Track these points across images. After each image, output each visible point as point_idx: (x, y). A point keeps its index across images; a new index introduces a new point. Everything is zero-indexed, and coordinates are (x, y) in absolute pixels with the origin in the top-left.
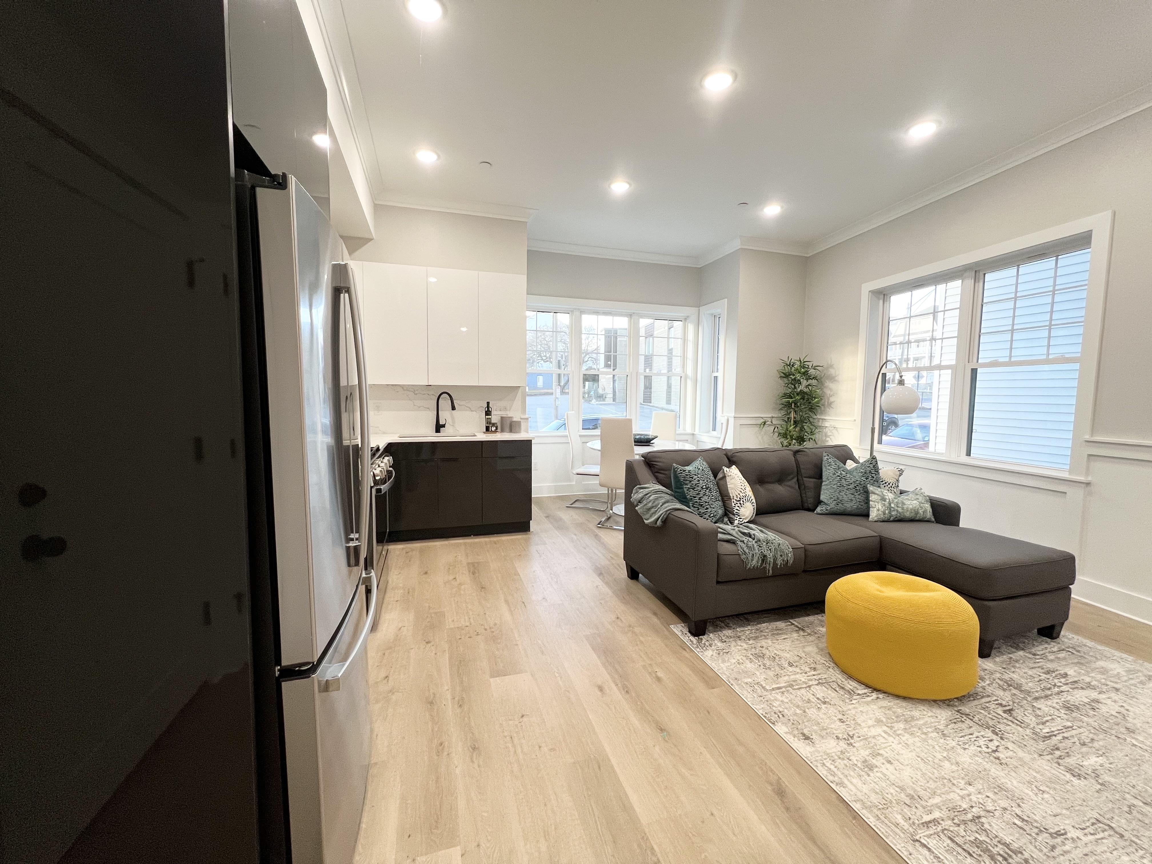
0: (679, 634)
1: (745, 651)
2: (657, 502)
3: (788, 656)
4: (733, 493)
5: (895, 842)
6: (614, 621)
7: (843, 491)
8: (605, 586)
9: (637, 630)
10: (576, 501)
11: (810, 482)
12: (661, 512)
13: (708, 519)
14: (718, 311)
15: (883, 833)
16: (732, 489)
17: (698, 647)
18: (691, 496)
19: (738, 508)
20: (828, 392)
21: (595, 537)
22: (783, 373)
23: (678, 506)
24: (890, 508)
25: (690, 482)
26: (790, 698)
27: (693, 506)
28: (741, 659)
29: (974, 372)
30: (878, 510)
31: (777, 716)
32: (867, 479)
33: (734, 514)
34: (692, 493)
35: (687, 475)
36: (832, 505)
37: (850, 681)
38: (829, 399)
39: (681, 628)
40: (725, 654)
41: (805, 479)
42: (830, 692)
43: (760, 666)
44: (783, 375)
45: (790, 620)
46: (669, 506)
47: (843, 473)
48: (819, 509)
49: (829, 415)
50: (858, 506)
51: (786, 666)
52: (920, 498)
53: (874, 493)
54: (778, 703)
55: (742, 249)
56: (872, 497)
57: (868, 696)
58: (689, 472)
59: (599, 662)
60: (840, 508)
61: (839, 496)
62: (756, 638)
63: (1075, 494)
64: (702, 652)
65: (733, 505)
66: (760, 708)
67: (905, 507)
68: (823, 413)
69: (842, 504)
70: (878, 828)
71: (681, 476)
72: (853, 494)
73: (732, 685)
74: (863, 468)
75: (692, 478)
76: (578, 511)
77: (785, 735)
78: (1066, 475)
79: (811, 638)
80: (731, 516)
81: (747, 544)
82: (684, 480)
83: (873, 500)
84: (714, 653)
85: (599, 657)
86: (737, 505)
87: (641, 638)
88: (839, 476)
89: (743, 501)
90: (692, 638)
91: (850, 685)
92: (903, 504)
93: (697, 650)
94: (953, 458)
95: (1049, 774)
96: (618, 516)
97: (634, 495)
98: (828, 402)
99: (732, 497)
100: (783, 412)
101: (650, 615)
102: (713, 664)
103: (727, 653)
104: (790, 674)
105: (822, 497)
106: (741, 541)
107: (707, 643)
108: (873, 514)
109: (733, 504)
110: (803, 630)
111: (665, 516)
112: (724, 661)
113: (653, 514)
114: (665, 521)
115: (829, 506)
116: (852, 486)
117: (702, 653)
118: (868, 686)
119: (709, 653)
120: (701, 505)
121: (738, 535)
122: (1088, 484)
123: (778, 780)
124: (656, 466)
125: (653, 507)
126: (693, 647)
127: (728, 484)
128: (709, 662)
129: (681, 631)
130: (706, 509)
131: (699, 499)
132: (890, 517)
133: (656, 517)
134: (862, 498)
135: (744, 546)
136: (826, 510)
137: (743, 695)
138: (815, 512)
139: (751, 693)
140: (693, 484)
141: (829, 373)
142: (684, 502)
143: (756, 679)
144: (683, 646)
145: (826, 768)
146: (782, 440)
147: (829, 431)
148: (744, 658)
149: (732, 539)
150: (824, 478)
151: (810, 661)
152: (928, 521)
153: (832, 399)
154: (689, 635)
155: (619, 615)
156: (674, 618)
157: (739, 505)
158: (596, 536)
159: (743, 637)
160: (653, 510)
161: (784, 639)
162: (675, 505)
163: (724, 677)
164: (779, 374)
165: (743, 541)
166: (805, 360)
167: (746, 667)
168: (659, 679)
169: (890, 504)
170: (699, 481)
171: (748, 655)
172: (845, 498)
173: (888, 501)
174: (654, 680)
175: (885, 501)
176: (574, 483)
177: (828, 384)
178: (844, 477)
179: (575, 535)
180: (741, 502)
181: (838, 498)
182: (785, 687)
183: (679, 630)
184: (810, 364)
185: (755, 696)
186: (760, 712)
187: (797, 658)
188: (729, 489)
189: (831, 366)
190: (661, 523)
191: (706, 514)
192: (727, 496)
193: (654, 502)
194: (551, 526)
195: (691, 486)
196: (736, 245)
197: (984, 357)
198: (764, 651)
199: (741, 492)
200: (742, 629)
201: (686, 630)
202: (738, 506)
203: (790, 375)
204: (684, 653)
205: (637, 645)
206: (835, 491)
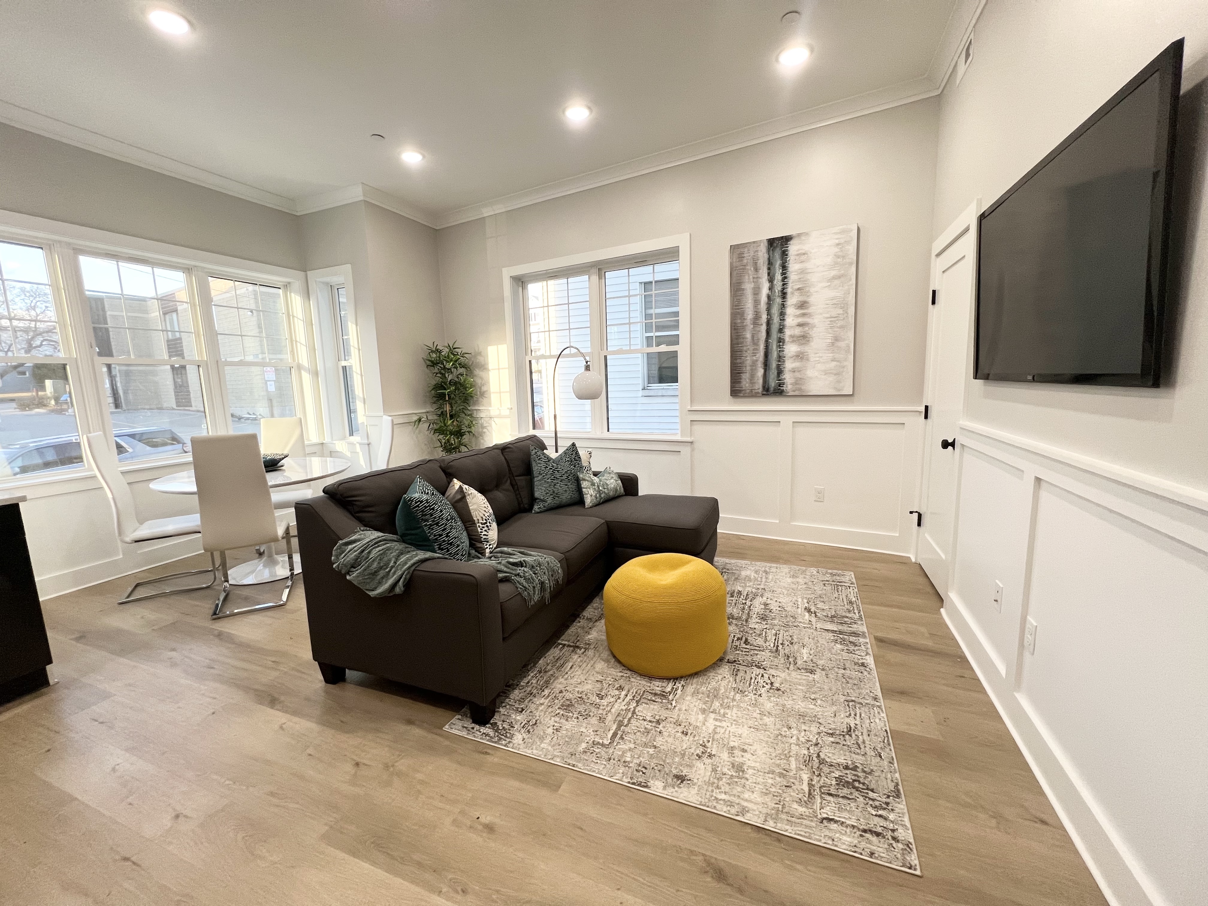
0: (464, 733)
1: (550, 710)
2: (386, 559)
3: (589, 687)
4: (478, 515)
5: (818, 837)
6: (355, 775)
7: (558, 483)
8: (296, 719)
9: (402, 765)
10: (137, 585)
11: (521, 481)
12: (399, 573)
13: (461, 560)
14: (335, 280)
15: (804, 836)
16: (476, 510)
17: (501, 739)
18: (435, 536)
19: (486, 533)
20: (479, 381)
21: (221, 639)
22: (429, 360)
23: (422, 555)
24: (599, 491)
25: (432, 515)
26: (632, 740)
27: (440, 549)
28: (556, 722)
29: (606, 357)
30: (591, 496)
31: (641, 773)
32: (575, 466)
33: (481, 542)
34: (437, 530)
35: (426, 507)
36: (549, 501)
37: (654, 682)
38: (480, 388)
39: (460, 724)
40: (535, 727)
41: (516, 478)
42: (652, 706)
43: (578, 718)
44: (429, 363)
45: (559, 641)
46: (409, 559)
47: (554, 464)
48: (536, 508)
49: (483, 405)
50: (571, 496)
51: (598, 701)
52: (614, 476)
53: (584, 480)
54: (629, 754)
55: (365, 201)
56: (584, 484)
57: (676, 690)
58: (427, 503)
59: (381, 874)
60: (557, 501)
61: (555, 490)
62: (547, 683)
63: (685, 450)
64: (510, 742)
65: (480, 531)
66: (621, 776)
67: (609, 487)
68: (476, 403)
69: (558, 497)
70: (799, 835)
71: (417, 510)
72: (566, 485)
73: (574, 766)
74: (567, 456)
75: (433, 509)
76: (150, 604)
77: (666, 792)
78: (678, 438)
79: (590, 653)
80: (479, 545)
81: (524, 577)
82: (423, 515)
83: (585, 486)
84: (524, 735)
85: (374, 863)
86: (484, 529)
87: (419, 776)
88: (551, 469)
89: (490, 522)
90: (483, 730)
91: (657, 686)
92: (607, 485)
93: (502, 745)
94: (598, 435)
95: (804, 682)
96: (242, 588)
97: (337, 557)
98: (480, 392)
99: (476, 521)
100: (435, 406)
101: (403, 728)
102: (535, 752)
103: (536, 724)
104: (609, 708)
105: (537, 494)
106: (516, 575)
107: (506, 726)
108: (589, 500)
109: (479, 529)
110: (578, 647)
111: (408, 576)
112: (542, 739)
113: (383, 578)
114: (408, 585)
115: (546, 502)
116: (564, 477)
117: (511, 745)
118: (669, 679)
119: (518, 738)
120: (451, 544)
121: (509, 568)
122: (692, 442)
123: (705, 860)
124: (357, 503)
125: (381, 568)
126: (495, 742)
127: (470, 505)
128: (528, 752)
129: (464, 727)
130: (457, 547)
131: (447, 536)
132: (601, 499)
133: (390, 582)
134: (573, 487)
135: (522, 580)
136: (544, 507)
137: (594, 771)
138: (533, 511)
139: (599, 761)
140: (435, 518)
141: (478, 360)
142: (426, 546)
143: (588, 739)
144: (483, 750)
145: (721, 802)
146: (441, 437)
147: (485, 422)
148: (557, 719)
149: (506, 577)
150: (535, 473)
151: (610, 680)
152: (622, 496)
153: (484, 389)
154: (477, 727)
155: (355, 758)
156: (440, 713)
157: (486, 528)
158: (220, 635)
159: (535, 691)
160: (382, 573)
161: (571, 668)
162: (417, 555)
163: (558, 761)
164: (425, 362)
165: (518, 575)
166: (454, 347)
167: (567, 730)
168: (490, 828)
169: (598, 487)
170: (441, 511)
171: (557, 712)
172: (561, 491)
173: (596, 484)
174: (484, 835)
175: (594, 485)
176: (121, 556)
177: (477, 372)
178: (556, 468)
179: (173, 650)
180: (488, 524)
181: (554, 492)
182: (618, 728)
183: (460, 728)
184: (459, 351)
185: (605, 763)
186: (625, 781)
187: (599, 685)
188: (472, 511)
189: (479, 354)
190: (403, 589)
191: (458, 554)
192: (469, 521)
193: (380, 560)
194: (104, 653)
195: (433, 521)
196: (356, 194)
197: (613, 344)
198: (569, 696)
199: (485, 511)
200: (526, 680)
201: (469, 724)
202: (485, 531)
203: (439, 363)
204: (489, 758)
205: (419, 792)
206: (550, 485)
